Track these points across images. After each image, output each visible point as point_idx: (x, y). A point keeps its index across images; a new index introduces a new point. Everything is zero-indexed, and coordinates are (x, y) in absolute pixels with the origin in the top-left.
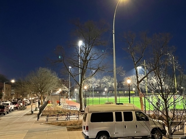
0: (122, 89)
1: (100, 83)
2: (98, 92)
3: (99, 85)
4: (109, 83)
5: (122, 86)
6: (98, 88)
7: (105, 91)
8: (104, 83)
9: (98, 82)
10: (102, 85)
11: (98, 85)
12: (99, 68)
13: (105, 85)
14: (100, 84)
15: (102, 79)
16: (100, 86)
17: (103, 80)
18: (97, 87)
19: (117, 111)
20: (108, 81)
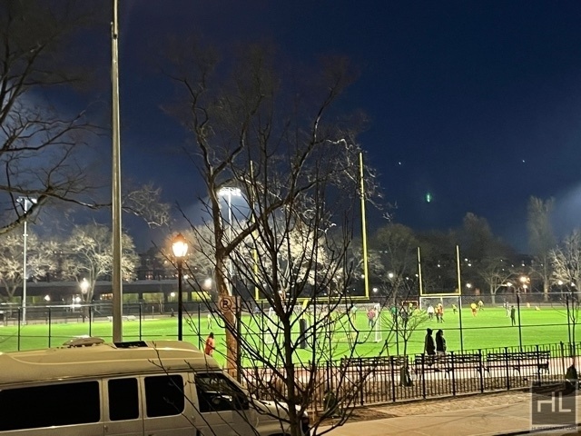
0: (157, 282)
1: (59, 259)
2: (47, 298)
3: (52, 268)
4: (99, 256)
5: (159, 271)
6: (47, 278)
7: (80, 293)
8: (79, 257)
9: (49, 252)
10: (68, 264)
11: (46, 268)
12: (50, 188)
13: (81, 266)
14: (60, 262)
15: (68, 239)
16: (59, 271)
17: (73, 241)
18: (42, 273)
19: (120, 374)
20: (96, 248)
